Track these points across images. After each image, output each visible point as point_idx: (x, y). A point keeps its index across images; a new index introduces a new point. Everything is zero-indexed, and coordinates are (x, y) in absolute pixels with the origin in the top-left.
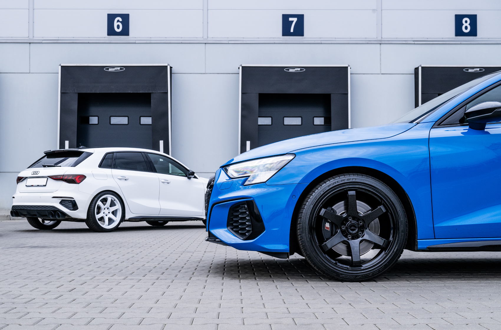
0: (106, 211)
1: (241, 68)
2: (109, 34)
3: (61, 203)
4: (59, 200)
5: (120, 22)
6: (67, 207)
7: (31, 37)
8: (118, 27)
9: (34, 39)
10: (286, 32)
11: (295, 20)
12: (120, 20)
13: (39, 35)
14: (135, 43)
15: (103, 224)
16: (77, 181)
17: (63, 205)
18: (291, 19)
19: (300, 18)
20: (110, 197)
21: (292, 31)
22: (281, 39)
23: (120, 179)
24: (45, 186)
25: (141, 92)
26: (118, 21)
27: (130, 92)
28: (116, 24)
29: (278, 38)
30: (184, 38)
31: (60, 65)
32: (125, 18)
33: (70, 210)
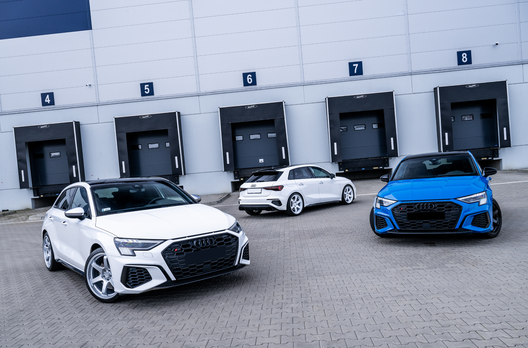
0: (295, 204)
1: (327, 99)
2: (245, 85)
3: (272, 202)
4: (271, 201)
5: (251, 77)
6: (276, 205)
7: (199, 92)
8: (250, 80)
9: (201, 93)
10: (352, 73)
11: (357, 65)
12: (251, 76)
13: (203, 90)
14: (261, 89)
15: (295, 212)
16: (280, 190)
17: (273, 203)
18: (354, 65)
19: (360, 64)
20: (296, 196)
21: (355, 72)
22: (349, 78)
23: (300, 185)
24: (261, 193)
25: (268, 119)
26: (249, 77)
27: (261, 120)
28: (248, 79)
29: (347, 77)
30: (290, 83)
31: (219, 107)
32: (253, 75)
33: (278, 206)
